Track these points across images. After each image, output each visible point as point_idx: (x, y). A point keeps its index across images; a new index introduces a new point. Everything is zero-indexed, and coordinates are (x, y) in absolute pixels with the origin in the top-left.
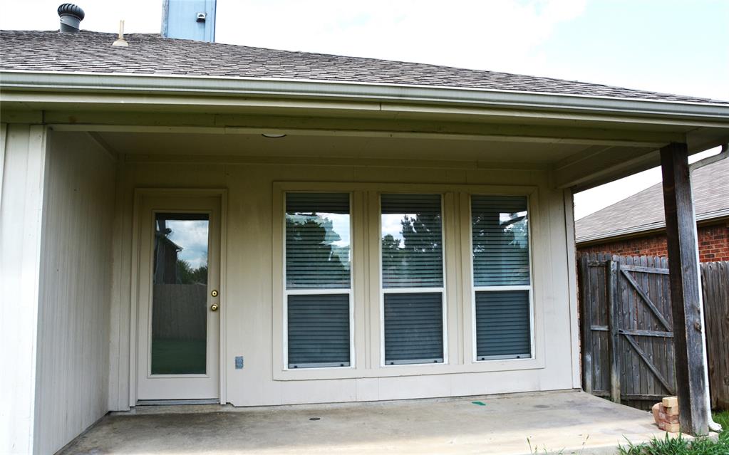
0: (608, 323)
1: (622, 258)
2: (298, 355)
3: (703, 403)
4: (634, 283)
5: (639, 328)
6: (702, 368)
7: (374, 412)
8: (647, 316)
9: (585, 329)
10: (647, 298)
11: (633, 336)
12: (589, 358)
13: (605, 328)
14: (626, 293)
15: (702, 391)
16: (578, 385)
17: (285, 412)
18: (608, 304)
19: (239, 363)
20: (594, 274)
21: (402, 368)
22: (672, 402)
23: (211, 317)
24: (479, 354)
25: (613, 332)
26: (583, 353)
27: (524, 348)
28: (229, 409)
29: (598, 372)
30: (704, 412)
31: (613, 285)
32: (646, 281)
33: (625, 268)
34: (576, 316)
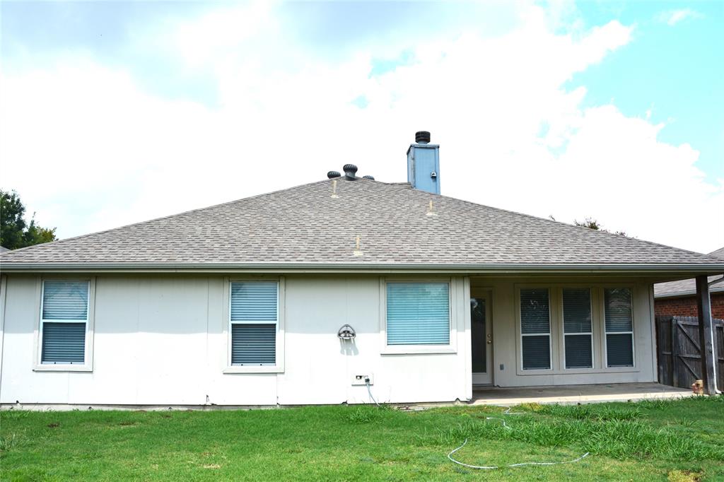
0: (671, 351)
1: (679, 317)
2: (527, 365)
3: (713, 382)
4: (685, 330)
5: (687, 353)
6: (713, 368)
7: (565, 389)
8: (692, 347)
9: (660, 353)
10: (692, 338)
11: (685, 358)
12: (661, 368)
13: (670, 353)
14: (681, 336)
15: (713, 377)
16: (656, 380)
17: (523, 390)
18: (671, 341)
19: (502, 368)
20: (664, 326)
21: (572, 370)
22: (700, 382)
23: (488, 347)
24: (608, 364)
25: (674, 355)
26: (658, 364)
27: (629, 362)
28: (498, 388)
29: (666, 375)
30: (713, 386)
31: (674, 331)
32: (691, 330)
33: (680, 322)
34: (655, 347)
